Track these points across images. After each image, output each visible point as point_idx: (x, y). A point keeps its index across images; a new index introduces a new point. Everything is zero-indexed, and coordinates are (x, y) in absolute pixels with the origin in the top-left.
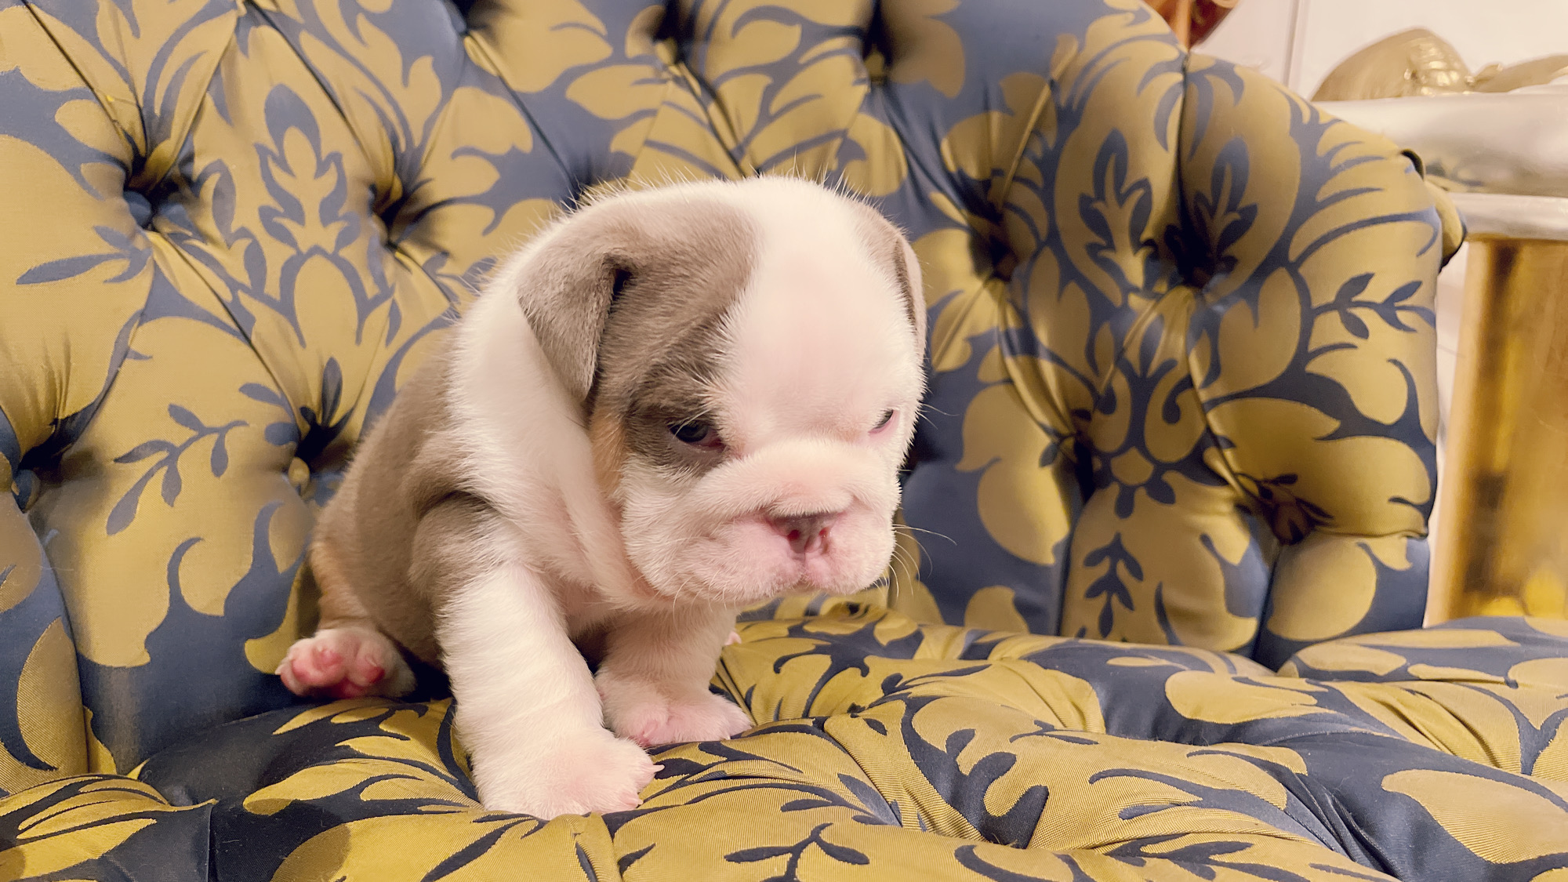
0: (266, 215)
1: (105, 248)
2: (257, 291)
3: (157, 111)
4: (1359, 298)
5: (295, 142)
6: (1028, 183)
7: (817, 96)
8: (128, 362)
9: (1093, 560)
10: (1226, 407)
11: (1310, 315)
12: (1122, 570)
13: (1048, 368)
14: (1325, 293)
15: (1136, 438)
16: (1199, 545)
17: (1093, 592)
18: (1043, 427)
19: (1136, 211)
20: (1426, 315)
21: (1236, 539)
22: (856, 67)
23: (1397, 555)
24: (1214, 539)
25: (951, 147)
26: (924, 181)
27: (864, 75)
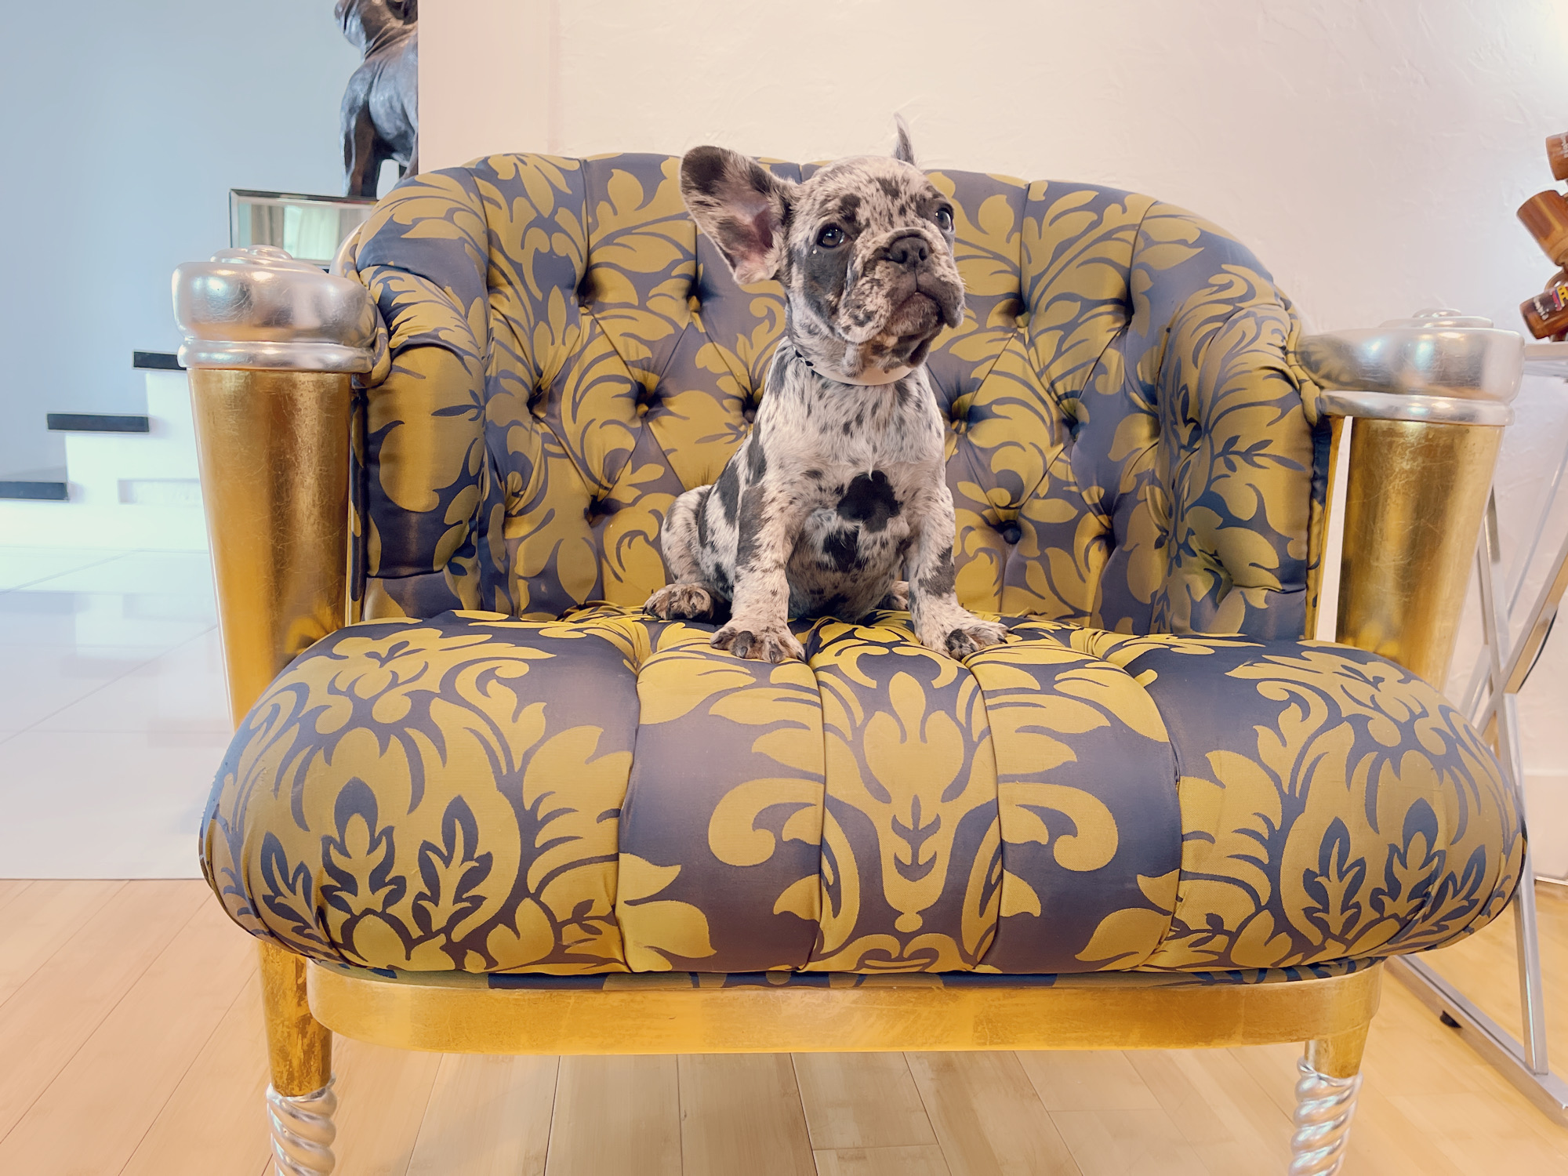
1: (728, 430)
3: (756, 377)
4: (1233, 449)
6: (1160, 387)
7: (1086, 340)
9: (1159, 601)
10: (1191, 511)
11: (1213, 458)
12: (1165, 607)
13: (1158, 491)
14: (1218, 449)
15: (1175, 533)
16: (1186, 591)
17: (1155, 622)
18: (1157, 526)
19: (1183, 403)
20: (1280, 460)
21: (1201, 587)
22: (1115, 322)
23: (1259, 599)
24: (1191, 586)
25: (1142, 367)
26: (1128, 387)
27: (1118, 325)
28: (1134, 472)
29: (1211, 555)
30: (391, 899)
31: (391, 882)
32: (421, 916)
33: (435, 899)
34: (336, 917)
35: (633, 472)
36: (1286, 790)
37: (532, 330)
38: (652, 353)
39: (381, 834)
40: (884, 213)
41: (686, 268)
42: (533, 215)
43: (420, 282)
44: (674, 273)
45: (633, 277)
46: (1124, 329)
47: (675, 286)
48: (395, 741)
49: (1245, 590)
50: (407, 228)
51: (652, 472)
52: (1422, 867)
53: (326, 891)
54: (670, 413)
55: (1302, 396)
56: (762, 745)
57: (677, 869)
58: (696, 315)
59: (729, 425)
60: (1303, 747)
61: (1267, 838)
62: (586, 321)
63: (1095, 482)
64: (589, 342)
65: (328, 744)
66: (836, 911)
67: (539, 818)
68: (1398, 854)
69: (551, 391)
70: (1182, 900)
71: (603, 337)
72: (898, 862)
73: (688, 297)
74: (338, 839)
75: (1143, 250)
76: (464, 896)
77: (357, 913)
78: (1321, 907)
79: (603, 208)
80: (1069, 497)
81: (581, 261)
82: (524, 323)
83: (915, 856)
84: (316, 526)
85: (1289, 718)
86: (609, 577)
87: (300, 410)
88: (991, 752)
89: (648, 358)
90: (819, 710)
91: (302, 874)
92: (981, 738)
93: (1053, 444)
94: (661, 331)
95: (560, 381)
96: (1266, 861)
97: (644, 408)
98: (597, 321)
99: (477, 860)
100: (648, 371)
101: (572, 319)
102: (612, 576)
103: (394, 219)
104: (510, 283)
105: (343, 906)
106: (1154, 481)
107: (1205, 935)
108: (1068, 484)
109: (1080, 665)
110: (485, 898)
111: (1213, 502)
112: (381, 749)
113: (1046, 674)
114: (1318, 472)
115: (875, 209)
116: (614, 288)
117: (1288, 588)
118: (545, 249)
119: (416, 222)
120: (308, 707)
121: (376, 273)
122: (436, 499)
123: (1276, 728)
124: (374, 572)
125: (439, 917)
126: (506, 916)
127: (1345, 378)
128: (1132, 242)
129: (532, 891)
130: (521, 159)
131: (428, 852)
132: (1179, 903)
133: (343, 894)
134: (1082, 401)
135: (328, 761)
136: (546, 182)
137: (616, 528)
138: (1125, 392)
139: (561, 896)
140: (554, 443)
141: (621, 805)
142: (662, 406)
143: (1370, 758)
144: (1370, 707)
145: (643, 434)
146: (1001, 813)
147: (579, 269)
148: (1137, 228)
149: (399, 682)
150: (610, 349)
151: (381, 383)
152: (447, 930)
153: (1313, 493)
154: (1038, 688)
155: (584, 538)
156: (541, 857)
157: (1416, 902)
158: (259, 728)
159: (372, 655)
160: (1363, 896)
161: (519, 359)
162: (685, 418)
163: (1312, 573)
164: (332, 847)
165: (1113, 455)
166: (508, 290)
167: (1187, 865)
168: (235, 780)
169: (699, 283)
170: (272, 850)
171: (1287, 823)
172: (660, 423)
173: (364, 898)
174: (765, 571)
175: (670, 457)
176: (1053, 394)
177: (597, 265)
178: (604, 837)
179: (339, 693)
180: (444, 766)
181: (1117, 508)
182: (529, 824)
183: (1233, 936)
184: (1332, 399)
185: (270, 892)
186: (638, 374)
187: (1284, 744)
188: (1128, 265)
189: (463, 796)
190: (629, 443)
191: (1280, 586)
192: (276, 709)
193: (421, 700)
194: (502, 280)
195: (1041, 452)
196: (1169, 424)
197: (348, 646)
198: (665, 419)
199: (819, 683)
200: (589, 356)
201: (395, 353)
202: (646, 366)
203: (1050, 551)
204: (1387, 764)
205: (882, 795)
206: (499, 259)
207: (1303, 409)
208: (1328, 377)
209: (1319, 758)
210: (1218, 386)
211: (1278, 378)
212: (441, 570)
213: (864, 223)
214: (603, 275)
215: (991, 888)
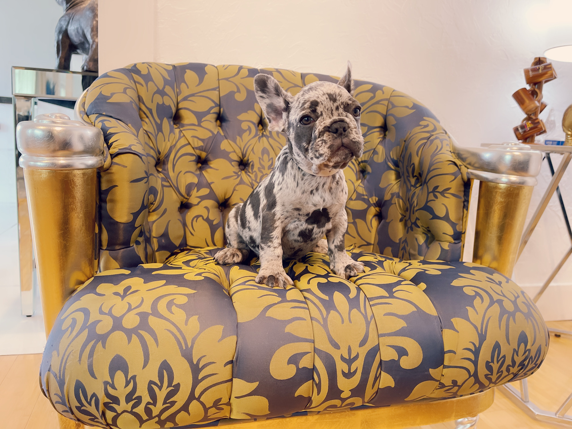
0: (259, 168)
1: (234, 174)
2: (256, 181)
3: (244, 153)
4: (436, 190)
5: (266, 157)
6: (401, 162)
7: (371, 141)
8: (235, 191)
9: (403, 243)
10: (418, 211)
11: (428, 193)
12: (406, 245)
13: (401, 201)
14: (431, 190)
15: (410, 218)
16: (415, 240)
17: (402, 250)
18: (401, 214)
19: (412, 169)
20: (453, 195)
21: (421, 240)
22: (381, 134)
23: (446, 246)
24: (418, 239)
25: (392, 153)
26: (387, 160)
27: (381, 136)
28: (390, 192)
29: (426, 228)
30: (134, 406)
31: (135, 399)
32: (148, 411)
33: (155, 404)
34: (110, 415)
35: (198, 191)
36: (480, 332)
37: (157, 136)
38: (204, 143)
39: (131, 378)
40: (329, 109)
41: (216, 110)
42: (156, 89)
43: (118, 122)
44: (212, 112)
45: (195, 113)
46: (384, 137)
47: (212, 117)
48: (134, 337)
49: (441, 242)
50: (109, 98)
51: (205, 191)
52: (523, 355)
53: (106, 404)
54: (211, 168)
55: (461, 171)
56: (288, 329)
57: (258, 383)
58: (219, 128)
59: (234, 172)
60: (484, 314)
61: (474, 350)
62: (177, 131)
63: (374, 195)
64: (179, 139)
65: (103, 339)
66: (319, 393)
67: (200, 367)
68: (516, 352)
69: (164, 160)
70: (443, 376)
71: (183, 138)
72: (343, 373)
73: (216, 121)
74: (111, 383)
75: (392, 109)
76: (167, 402)
77: (119, 412)
78: (490, 373)
79: (183, 85)
80: (364, 200)
81: (175, 107)
82: (153, 133)
83: (349, 369)
84: (84, 234)
85: (477, 301)
86: (188, 234)
87: (77, 186)
88: (375, 325)
89: (202, 146)
90: (308, 311)
91: (94, 398)
92: (371, 319)
93: (357, 180)
94: (207, 135)
95: (167, 156)
96: (473, 359)
97: (200, 165)
98: (181, 131)
99: (173, 387)
100: (202, 151)
101: (172, 131)
102: (190, 234)
103: (102, 93)
104: (147, 117)
105: (113, 410)
106: (398, 197)
107: (451, 387)
108: (363, 195)
109: (398, 283)
110: (176, 402)
111: (427, 208)
112: (128, 340)
113: (389, 288)
114: (466, 199)
115: (325, 107)
116: (188, 118)
117: (456, 242)
118: (161, 103)
119: (113, 94)
120: (91, 321)
121: (97, 118)
122: (132, 217)
123: (473, 307)
124: (105, 247)
125: (156, 411)
126: (185, 408)
127: (476, 165)
128: (387, 105)
129: (197, 397)
130: (149, 65)
131: (152, 385)
132: (442, 377)
133: (114, 405)
134: (369, 164)
135: (104, 347)
136: (160, 75)
137: (191, 214)
138: (385, 162)
139: (208, 399)
140: (166, 181)
141: (233, 358)
142: (207, 164)
143: (506, 316)
144: (501, 295)
145: (200, 176)
146: (380, 349)
147: (174, 110)
148: (388, 100)
149: (132, 308)
150: (187, 142)
151: (108, 169)
152: (159, 416)
153: (464, 207)
154: (388, 296)
155: (178, 219)
156: (201, 383)
157: (520, 367)
158: (67, 329)
159: (116, 294)
160: (504, 368)
161: (151, 148)
162: (217, 170)
163: (463, 235)
164: (108, 385)
165: (381, 185)
166: (147, 120)
167: (446, 363)
168: (58, 355)
169: (221, 116)
170: (79, 387)
171: (481, 344)
172: (207, 171)
173: (123, 406)
174: (275, 248)
175: (212, 185)
176: (357, 161)
177: (181, 109)
178: (226, 373)
179: (106, 314)
180: (158, 347)
181: (383, 206)
182: (196, 369)
183: (460, 387)
184: (472, 173)
185: (79, 405)
186: (198, 152)
187: (477, 314)
188: (385, 113)
189: (167, 360)
190: (195, 180)
191: (453, 241)
192: (74, 321)
193: (144, 316)
194: (144, 116)
195: (353, 183)
196: (406, 177)
197: (102, 288)
198: (209, 170)
199: (305, 298)
200: (178, 146)
201: (113, 156)
202: (200, 149)
203: (357, 220)
204: (511, 318)
205: (337, 346)
206: (143, 108)
207: (462, 176)
208: (469, 164)
209: (489, 318)
210: (430, 166)
211: (453, 164)
212: (133, 246)
213: (320, 113)
214: (183, 112)
215: (377, 378)
